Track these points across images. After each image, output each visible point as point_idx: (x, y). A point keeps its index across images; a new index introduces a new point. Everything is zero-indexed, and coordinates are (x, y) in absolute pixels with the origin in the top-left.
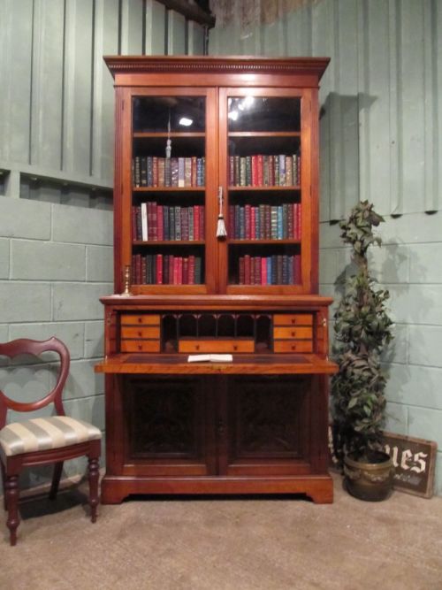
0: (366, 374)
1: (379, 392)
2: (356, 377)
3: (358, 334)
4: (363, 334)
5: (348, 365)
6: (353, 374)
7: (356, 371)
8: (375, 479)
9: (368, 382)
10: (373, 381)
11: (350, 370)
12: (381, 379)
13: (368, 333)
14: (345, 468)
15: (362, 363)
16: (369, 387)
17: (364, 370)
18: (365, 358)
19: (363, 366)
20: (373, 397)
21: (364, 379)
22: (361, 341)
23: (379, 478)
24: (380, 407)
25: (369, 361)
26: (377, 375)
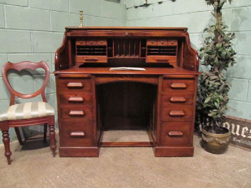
0: (217, 84)
1: (225, 94)
2: (210, 86)
3: (213, 60)
4: (216, 60)
5: (207, 78)
6: (209, 83)
7: (211, 82)
8: (221, 143)
9: (218, 89)
10: (221, 88)
11: (207, 81)
12: (227, 86)
13: (219, 59)
14: (203, 136)
15: (215, 77)
16: (219, 91)
17: (215, 82)
18: (217, 74)
19: (215, 79)
20: (221, 97)
21: (216, 86)
22: (215, 64)
23: (224, 142)
24: (224, 103)
25: (219, 76)
26: (224, 84)
